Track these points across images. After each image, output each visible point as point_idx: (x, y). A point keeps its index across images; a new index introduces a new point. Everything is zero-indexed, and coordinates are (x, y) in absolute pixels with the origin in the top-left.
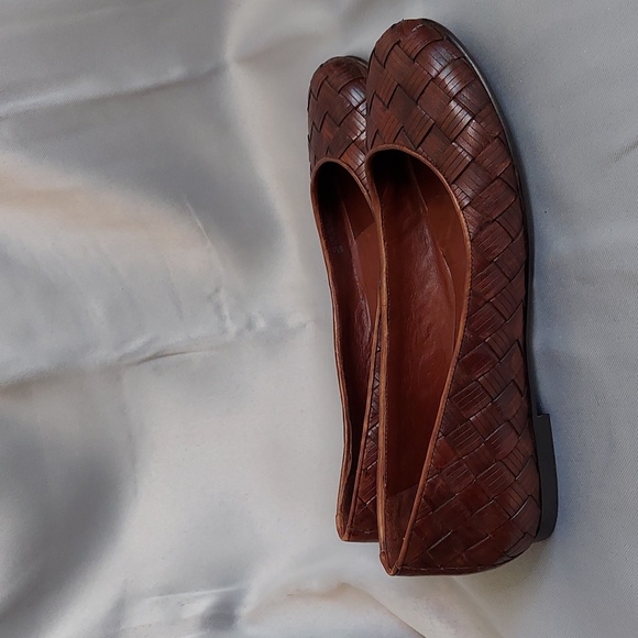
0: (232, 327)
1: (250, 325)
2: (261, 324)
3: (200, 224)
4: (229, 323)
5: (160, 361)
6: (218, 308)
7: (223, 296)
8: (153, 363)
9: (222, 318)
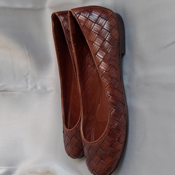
0: (30, 87)
1: (36, 87)
2: (39, 88)
3: (27, 53)
4: (29, 85)
5: (5, 92)
6: (27, 80)
7: (29, 77)
8: (2, 92)
9: (27, 83)
